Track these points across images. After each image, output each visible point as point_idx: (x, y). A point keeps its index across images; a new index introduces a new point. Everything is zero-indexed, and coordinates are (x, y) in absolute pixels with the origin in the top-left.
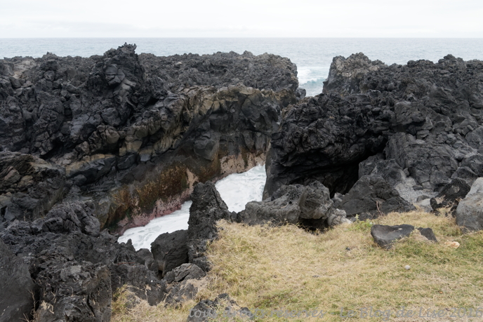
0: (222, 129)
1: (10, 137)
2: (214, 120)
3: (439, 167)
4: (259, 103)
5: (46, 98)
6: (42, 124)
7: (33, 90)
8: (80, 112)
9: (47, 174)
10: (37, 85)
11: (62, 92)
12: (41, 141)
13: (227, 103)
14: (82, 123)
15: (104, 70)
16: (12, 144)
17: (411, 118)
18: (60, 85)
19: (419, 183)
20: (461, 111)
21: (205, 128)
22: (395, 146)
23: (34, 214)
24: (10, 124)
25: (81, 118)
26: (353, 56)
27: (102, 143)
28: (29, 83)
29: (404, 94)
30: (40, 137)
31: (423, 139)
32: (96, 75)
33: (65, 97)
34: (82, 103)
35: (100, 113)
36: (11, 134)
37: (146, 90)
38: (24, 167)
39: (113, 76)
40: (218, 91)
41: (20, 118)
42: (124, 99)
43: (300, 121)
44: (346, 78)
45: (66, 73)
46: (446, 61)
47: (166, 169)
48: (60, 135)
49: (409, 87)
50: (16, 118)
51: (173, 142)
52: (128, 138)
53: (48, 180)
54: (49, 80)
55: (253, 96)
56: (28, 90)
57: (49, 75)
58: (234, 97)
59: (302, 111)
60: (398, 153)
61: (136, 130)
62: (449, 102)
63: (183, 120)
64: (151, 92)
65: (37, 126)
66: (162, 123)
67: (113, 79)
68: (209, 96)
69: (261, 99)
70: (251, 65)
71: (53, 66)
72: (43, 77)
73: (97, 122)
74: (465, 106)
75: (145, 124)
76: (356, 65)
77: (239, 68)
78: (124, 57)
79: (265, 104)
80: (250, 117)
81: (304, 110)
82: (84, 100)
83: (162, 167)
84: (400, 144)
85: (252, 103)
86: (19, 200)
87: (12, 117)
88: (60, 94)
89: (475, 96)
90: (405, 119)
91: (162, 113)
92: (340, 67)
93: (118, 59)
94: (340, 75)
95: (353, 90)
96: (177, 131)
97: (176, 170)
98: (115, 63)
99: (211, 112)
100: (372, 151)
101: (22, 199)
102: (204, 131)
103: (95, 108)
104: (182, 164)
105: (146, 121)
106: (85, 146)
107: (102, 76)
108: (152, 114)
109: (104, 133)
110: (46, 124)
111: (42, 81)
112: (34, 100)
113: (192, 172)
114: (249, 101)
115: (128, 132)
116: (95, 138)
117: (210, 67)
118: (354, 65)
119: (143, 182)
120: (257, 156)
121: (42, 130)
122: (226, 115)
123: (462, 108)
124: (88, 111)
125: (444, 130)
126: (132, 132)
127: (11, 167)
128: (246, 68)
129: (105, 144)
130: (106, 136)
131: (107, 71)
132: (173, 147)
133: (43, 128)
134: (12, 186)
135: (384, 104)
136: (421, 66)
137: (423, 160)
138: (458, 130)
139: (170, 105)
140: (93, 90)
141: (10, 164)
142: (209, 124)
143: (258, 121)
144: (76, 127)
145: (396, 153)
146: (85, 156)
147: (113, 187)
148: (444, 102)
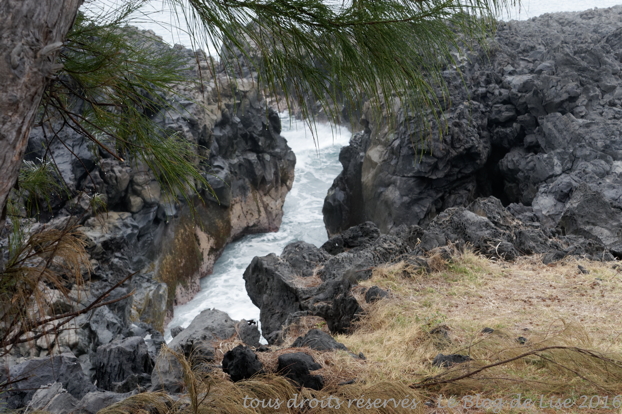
2: (220, 137)
4: (258, 105)
13: (228, 106)
17: (566, 92)
21: (214, 152)
22: (555, 131)
27: (108, 193)
29: (498, 67)
31: (582, 117)
47: (177, 230)
49: (500, 57)
53: (117, 254)
55: (252, 94)
58: (231, 97)
60: (564, 139)
62: (584, 70)
64: (147, 96)
69: (259, 97)
73: (95, 155)
79: (264, 105)
80: (251, 129)
83: (173, 227)
84: (562, 127)
85: (251, 106)
89: (606, 59)
90: (557, 94)
91: (185, 128)
97: (185, 230)
100: (507, 146)
102: (213, 158)
104: (191, 220)
106: (85, 201)
109: (111, 174)
113: (205, 232)
114: (247, 102)
115: (137, 168)
116: (98, 183)
119: (161, 256)
120: (265, 195)
122: (228, 128)
123: (605, 75)
125: (599, 104)
126: (144, 167)
130: (116, 178)
135: (488, 82)
138: (617, 101)
142: (216, 145)
143: (261, 135)
144: (63, 167)
145: (561, 140)
146: (88, 217)
147: (143, 267)
148: (579, 70)
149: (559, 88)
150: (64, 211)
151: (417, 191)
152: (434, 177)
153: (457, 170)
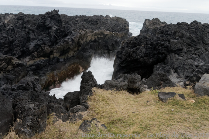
0: (95, 49)
1: (3, 48)
2: (92, 45)
3: (188, 69)
4: (112, 38)
5: (19, 32)
6: (17, 43)
7: (13, 28)
8: (33, 39)
9: (19, 65)
10: (15, 26)
11: (26, 30)
12: (16, 51)
13: (98, 37)
14: (35, 44)
15: (45, 21)
16: (4, 51)
17: (177, 47)
18: (25, 26)
19: (179, 75)
20: (199, 45)
21: (88, 48)
22: (170, 59)
23: (13, 82)
24: (3, 43)
25: (34, 41)
26: (153, 19)
27: (43, 53)
28: (11, 25)
29: (175, 37)
30: (16, 49)
31: (182, 56)
32: (41, 23)
33: (27, 32)
34: (34, 35)
35: (43, 40)
36: (3, 47)
37: (63, 30)
38: (9, 62)
39: (48, 24)
40: (94, 32)
41: (7, 40)
42: (53, 34)
43: (129, 47)
44: (150, 29)
45: (28, 21)
46: (194, 23)
47: (70, 65)
48: (25, 48)
49: (177, 34)
50: (6, 40)
51: (74, 54)
52: (55, 51)
53: (19, 68)
54: (20, 24)
55: (109, 35)
56: (11, 28)
57: (21, 22)
58: (101, 35)
59: (130, 42)
61: (58, 48)
62: (194, 41)
63: (79, 44)
64: (65, 31)
65: (14, 44)
66: (70, 45)
67: (49, 25)
68: (90, 34)
69: (113, 36)
70: (109, 21)
71: (22, 18)
72: (18, 23)
73: (41, 43)
74: (201, 43)
75: (62, 45)
76: (155, 23)
77: (104, 22)
78: (54, 16)
79: (114, 38)
80: (107, 44)
81: (131, 42)
82: (35, 34)
83: (69, 64)
84: (172, 58)
86: (6, 76)
87: (4, 40)
88: (25, 31)
89: (205, 39)
91: (70, 41)
92: (148, 24)
93: (51, 16)
94: (148, 28)
95: (153, 34)
96: (76, 49)
97: (75, 65)
98: (50, 18)
99: (91, 41)
100: (160, 61)
101: (8, 76)
102: (88, 49)
103: (40, 37)
104: (77, 63)
105: (62, 44)
106: (35, 54)
107: (44, 23)
108: (65, 41)
109: (44, 49)
110: (19, 43)
111: (17, 24)
112: (13, 32)
113: (82, 67)
114: (107, 37)
115: (55, 48)
116: (40, 50)
117: (91, 22)
118: (154, 23)
119: (60, 70)
121: (17, 46)
122: (97, 43)
123: (199, 44)
124: (37, 39)
125: (191, 53)
126: (56, 48)
127: (3, 62)
128: (107, 23)
129: (44, 53)
130: (45, 50)
131: (46, 21)
132: (74, 56)
133: (18, 45)
134: (4, 70)
135: (166, 41)
136: (183, 25)
137: (181, 66)
138: (197, 53)
139: (73, 37)
140: (40, 29)
141: (3, 60)
142: (90, 46)
143: (111, 46)
144: (32, 45)
145: (170, 62)
146: (35, 58)
147: (47, 72)
148: (192, 41)
149: (175, 46)
150: (31, 55)
151: (119, 68)
152: (122, 66)
153: (133, 65)
